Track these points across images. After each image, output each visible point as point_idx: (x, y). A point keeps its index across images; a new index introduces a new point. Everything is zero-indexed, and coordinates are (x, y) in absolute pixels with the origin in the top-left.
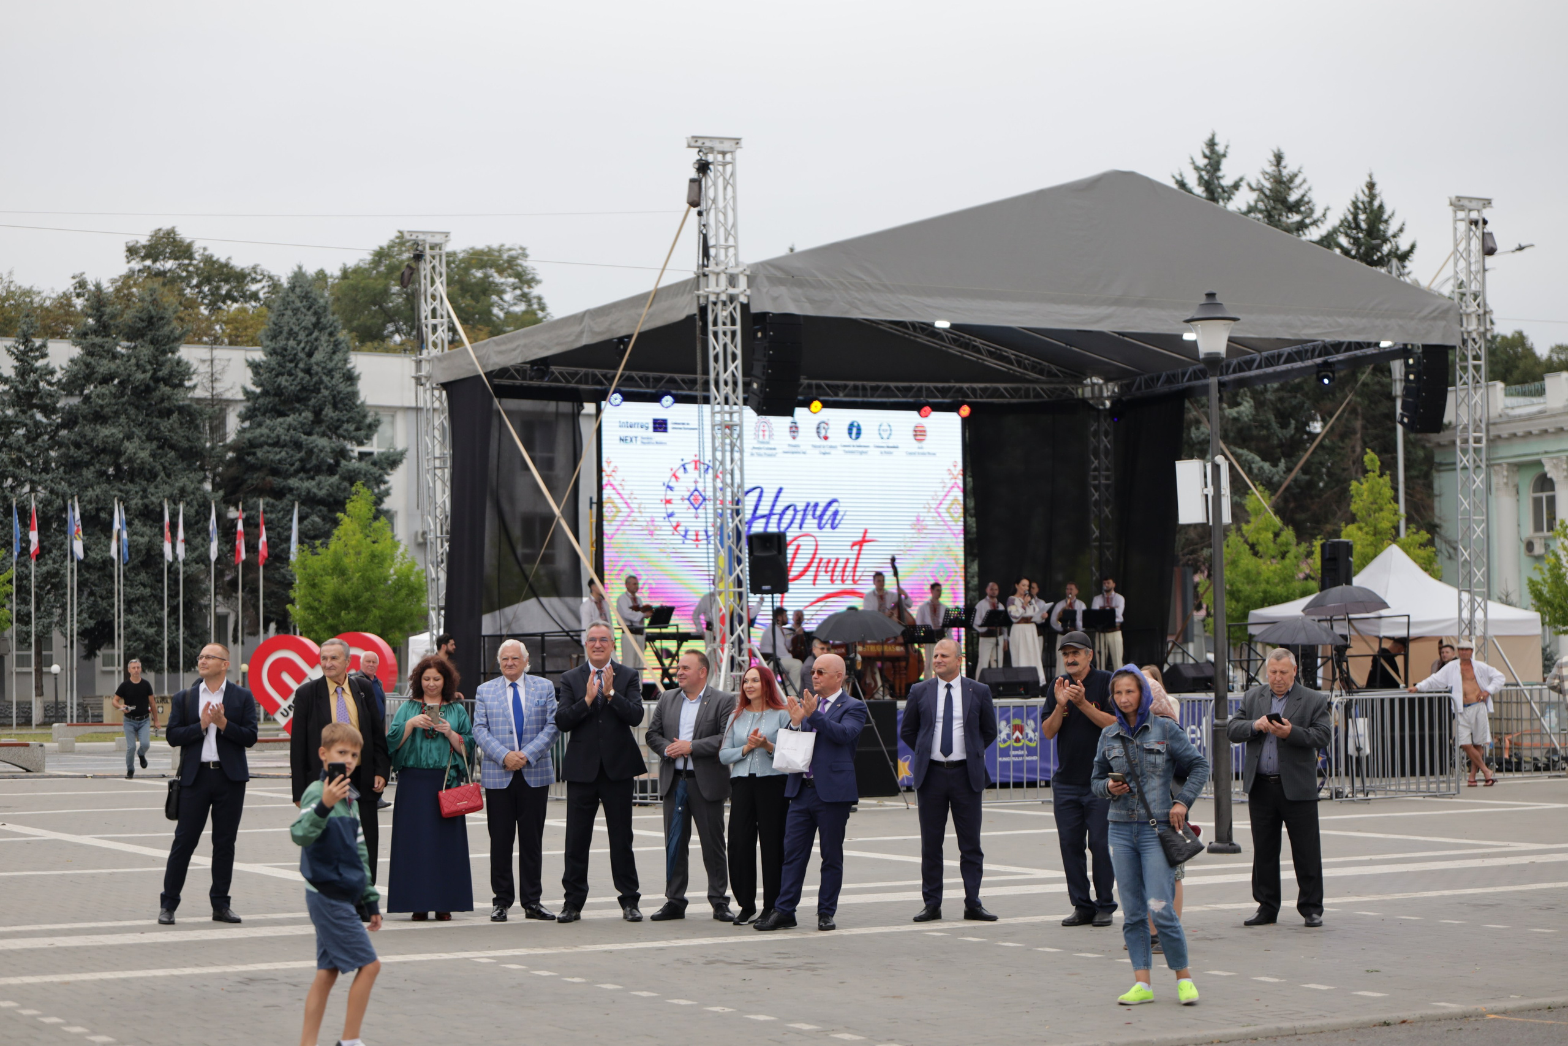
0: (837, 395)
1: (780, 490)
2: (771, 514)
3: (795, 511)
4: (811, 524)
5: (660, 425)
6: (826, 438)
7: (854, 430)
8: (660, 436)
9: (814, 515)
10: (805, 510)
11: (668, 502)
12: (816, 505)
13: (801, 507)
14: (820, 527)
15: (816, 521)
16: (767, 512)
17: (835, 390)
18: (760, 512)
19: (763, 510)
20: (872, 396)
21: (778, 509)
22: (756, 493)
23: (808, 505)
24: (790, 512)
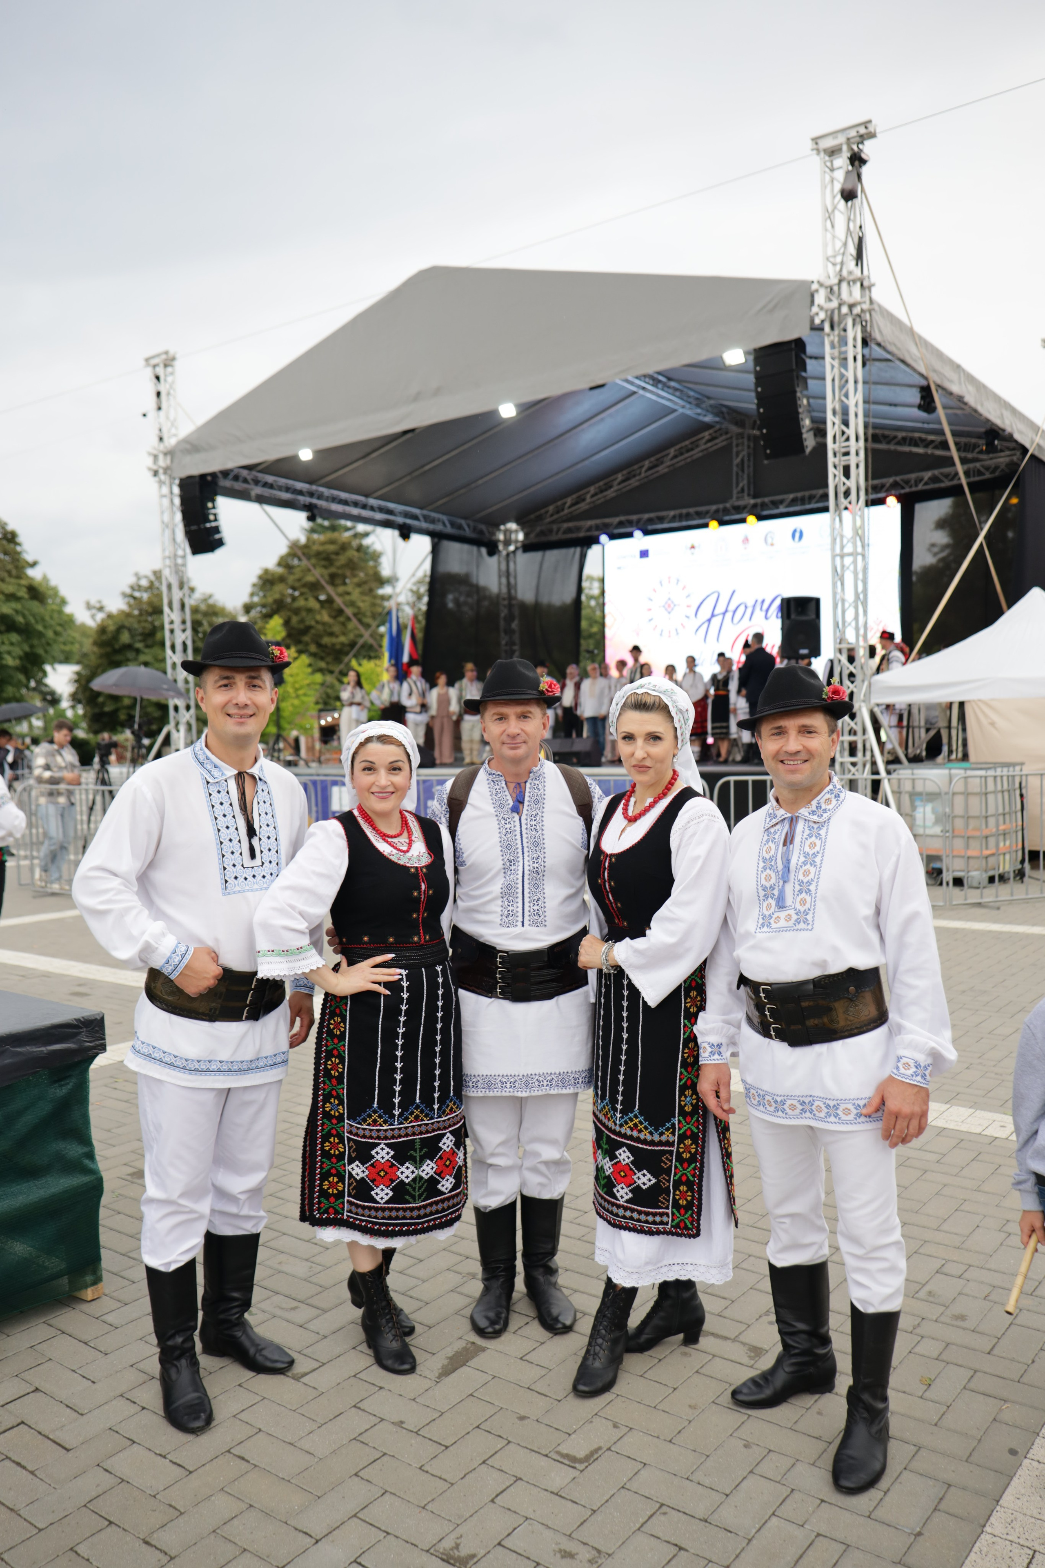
0: (777, 508)
1: (734, 592)
2: (726, 611)
3: (746, 607)
4: (759, 614)
5: (644, 554)
6: (772, 545)
7: (798, 535)
8: (644, 560)
9: (761, 609)
10: (754, 606)
11: (650, 610)
12: (763, 601)
13: (750, 604)
14: (766, 618)
15: (763, 614)
16: (723, 610)
17: (776, 504)
18: (716, 612)
19: (720, 609)
20: (809, 503)
21: (732, 607)
22: (715, 596)
23: (756, 601)
24: (742, 608)
